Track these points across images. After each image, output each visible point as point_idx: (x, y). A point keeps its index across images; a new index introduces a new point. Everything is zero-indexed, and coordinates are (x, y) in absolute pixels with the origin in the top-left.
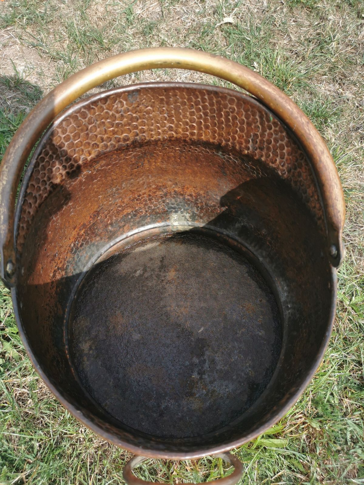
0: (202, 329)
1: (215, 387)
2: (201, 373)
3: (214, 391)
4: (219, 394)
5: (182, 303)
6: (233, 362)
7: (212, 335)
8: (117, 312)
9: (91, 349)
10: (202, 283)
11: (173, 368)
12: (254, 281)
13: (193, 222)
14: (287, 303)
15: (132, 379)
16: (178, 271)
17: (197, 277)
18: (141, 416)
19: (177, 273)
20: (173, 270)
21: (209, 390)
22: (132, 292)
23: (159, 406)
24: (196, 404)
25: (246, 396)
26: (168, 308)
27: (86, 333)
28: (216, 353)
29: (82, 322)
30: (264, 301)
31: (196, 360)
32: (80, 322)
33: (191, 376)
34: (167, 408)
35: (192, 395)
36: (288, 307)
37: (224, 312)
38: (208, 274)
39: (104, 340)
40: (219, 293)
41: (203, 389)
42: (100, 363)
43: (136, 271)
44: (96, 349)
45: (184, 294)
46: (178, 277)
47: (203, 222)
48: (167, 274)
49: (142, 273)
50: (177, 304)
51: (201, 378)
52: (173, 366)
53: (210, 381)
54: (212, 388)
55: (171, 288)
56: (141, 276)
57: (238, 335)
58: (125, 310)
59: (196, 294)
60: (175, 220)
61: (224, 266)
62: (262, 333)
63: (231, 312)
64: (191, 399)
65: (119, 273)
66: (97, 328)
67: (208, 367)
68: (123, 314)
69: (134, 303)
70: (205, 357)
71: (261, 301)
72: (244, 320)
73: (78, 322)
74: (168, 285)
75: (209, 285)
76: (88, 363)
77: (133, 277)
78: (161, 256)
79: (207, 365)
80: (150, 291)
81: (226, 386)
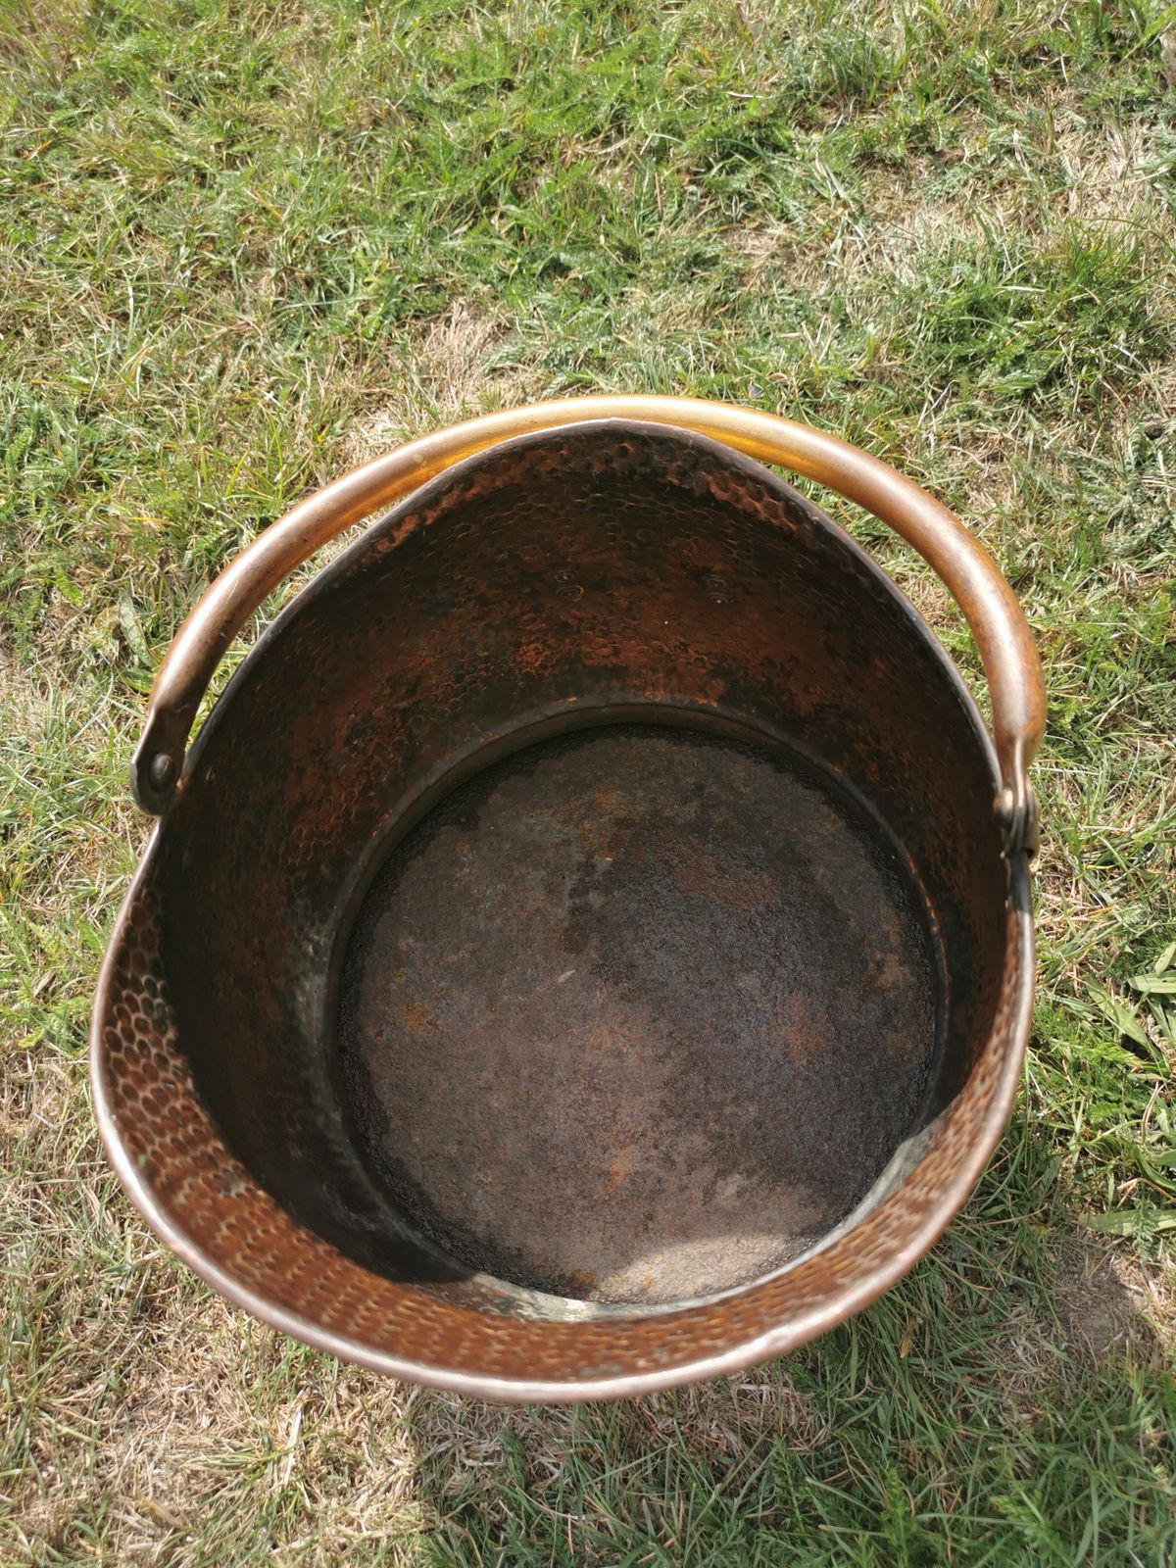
0: (562, 978)
1: (560, 832)
2: (588, 867)
3: (563, 823)
4: (553, 816)
5: (604, 1064)
6: (500, 882)
7: (539, 958)
8: (804, 1062)
9: (880, 966)
10: (533, 1118)
11: (658, 888)
12: (380, 1097)
13: (515, 1295)
14: (312, 960)
15: (765, 876)
16: (602, 1173)
17: (546, 1141)
18: (748, 790)
19: (605, 1167)
20: (619, 1180)
21: (576, 826)
22: (755, 1122)
23: (704, 807)
24: (612, 800)
25: (491, 801)
26: (649, 1052)
27: (896, 1012)
28: (538, 910)
29: (909, 1046)
30: (371, 1032)
31: (595, 899)
32: (916, 1047)
33: (614, 862)
34: (685, 801)
35: (622, 823)
36: (315, 952)
37: (492, 1017)
38: (512, 1145)
39: (842, 983)
40: (491, 1076)
41: (590, 831)
42: (852, 923)
43: (739, 1194)
44: (865, 963)
45: (595, 1089)
46: (605, 1149)
47: (482, 1286)
48: (638, 1167)
49: (720, 1183)
50: (623, 1061)
51: (590, 855)
52: (656, 892)
53: (569, 845)
54: (566, 830)
55: (631, 1116)
56: (723, 1174)
57: (470, 946)
58: (780, 1067)
59: (561, 1083)
60: (574, 1312)
61: (452, 1165)
62: (407, 942)
63: (471, 1012)
64: (622, 814)
65: (796, 1197)
66: (863, 1022)
67: (567, 879)
68: (786, 1055)
69: (750, 1084)
70: (568, 903)
71: (380, 1033)
72: (443, 984)
73: (921, 1046)
74: (640, 1129)
75: (515, 1107)
76: (885, 927)
77: (750, 1173)
78: (649, 1239)
79: (569, 884)
80: (697, 1116)
81: (532, 830)
